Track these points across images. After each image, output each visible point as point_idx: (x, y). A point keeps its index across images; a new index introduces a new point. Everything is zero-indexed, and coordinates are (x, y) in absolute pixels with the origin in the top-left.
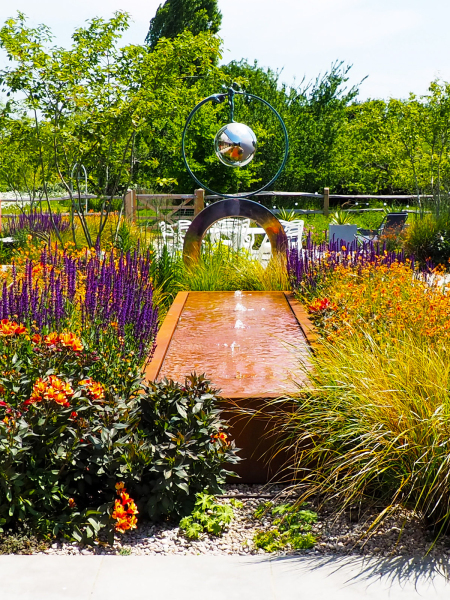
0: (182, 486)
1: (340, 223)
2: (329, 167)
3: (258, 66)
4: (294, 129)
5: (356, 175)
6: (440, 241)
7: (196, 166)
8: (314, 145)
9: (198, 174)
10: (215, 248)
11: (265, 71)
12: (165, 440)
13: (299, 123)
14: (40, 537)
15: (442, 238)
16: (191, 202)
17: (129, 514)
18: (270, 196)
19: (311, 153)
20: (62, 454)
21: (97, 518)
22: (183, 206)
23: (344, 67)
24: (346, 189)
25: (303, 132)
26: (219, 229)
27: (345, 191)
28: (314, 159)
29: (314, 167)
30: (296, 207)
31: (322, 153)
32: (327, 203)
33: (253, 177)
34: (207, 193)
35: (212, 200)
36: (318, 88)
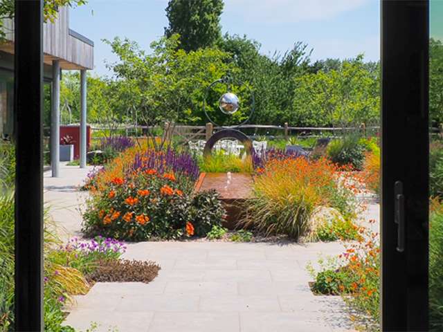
0: (208, 223)
1: (292, 144)
2: (292, 109)
3: (248, 39)
4: (270, 85)
5: (310, 114)
6: (343, 153)
7: (208, 107)
8: (283, 96)
9: (209, 112)
10: (218, 154)
11: (252, 42)
12: (203, 208)
13: (273, 82)
14: (162, 238)
15: (344, 152)
16: (204, 131)
17: (191, 229)
18: (254, 128)
19: (280, 101)
20: (168, 212)
21: (180, 232)
22: (199, 133)
23: (302, 45)
24: (304, 124)
25: (275, 87)
26: (220, 145)
27: (304, 125)
28: (282, 104)
29: (282, 109)
30: (267, 135)
31: (287, 100)
32: (286, 133)
33: (243, 116)
34: (214, 126)
35: (217, 130)
36: (285, 59)
